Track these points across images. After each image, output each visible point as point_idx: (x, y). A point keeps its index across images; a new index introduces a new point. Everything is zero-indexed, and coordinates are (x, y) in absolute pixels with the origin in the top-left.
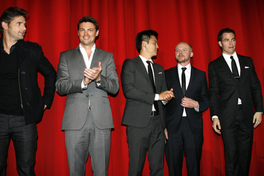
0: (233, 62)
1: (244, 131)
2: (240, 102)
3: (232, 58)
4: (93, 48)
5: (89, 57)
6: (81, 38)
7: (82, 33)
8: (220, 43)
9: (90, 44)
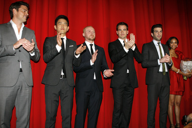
1: (129, 91)
2: (128, 71)
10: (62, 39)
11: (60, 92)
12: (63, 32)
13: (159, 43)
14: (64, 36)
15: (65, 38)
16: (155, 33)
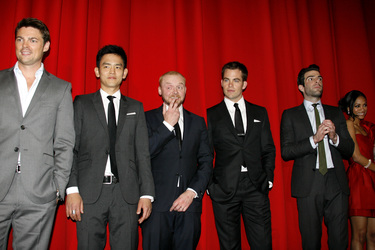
0: (238, 111)
3: (236, 105)
4: (39, 72)
5: (29, 85)
6: (19, 54)
7: (19, 45)
9: (31, 63)
10: (110, 98)
11: (107, 214)
12: (112, 83)
13: (315, 105)
14: (114, 91)
15: (117, 95)
16: (307, 82)
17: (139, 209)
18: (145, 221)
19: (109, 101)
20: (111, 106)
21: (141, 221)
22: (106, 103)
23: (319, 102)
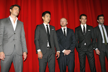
8: (80, 20)
10: (47, 25)
16: (100, 20)
17: (57, 55)
18: (59, 58)
19: (47, 26)
20: (47, 28)
21: (57, 58)
22: (46, 27)
23: (103, 25)
